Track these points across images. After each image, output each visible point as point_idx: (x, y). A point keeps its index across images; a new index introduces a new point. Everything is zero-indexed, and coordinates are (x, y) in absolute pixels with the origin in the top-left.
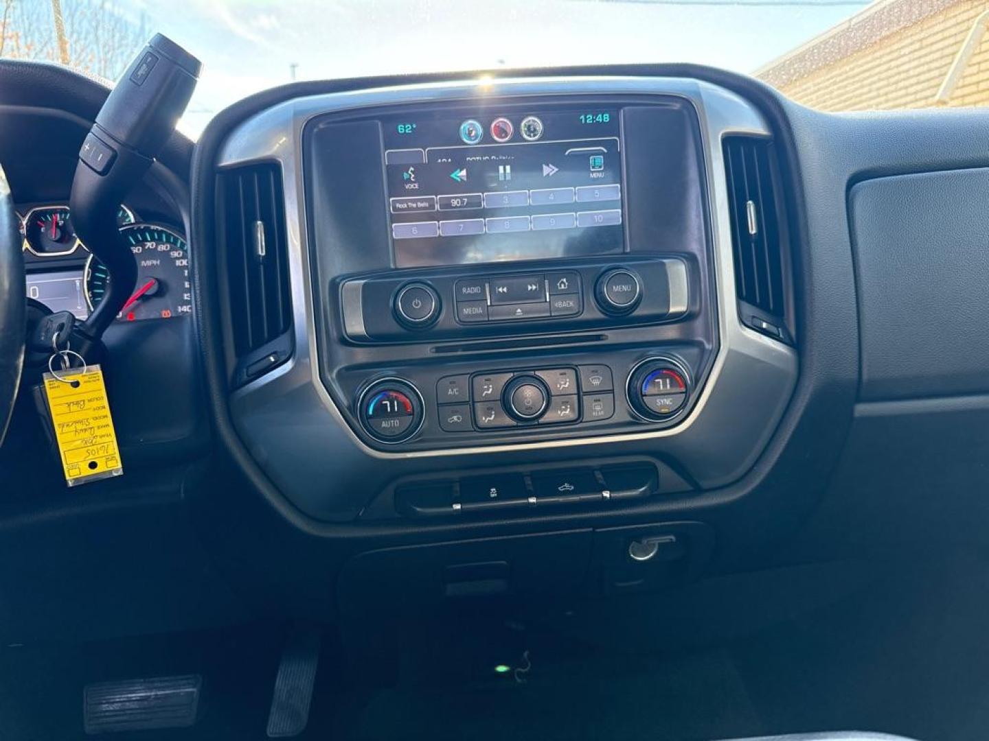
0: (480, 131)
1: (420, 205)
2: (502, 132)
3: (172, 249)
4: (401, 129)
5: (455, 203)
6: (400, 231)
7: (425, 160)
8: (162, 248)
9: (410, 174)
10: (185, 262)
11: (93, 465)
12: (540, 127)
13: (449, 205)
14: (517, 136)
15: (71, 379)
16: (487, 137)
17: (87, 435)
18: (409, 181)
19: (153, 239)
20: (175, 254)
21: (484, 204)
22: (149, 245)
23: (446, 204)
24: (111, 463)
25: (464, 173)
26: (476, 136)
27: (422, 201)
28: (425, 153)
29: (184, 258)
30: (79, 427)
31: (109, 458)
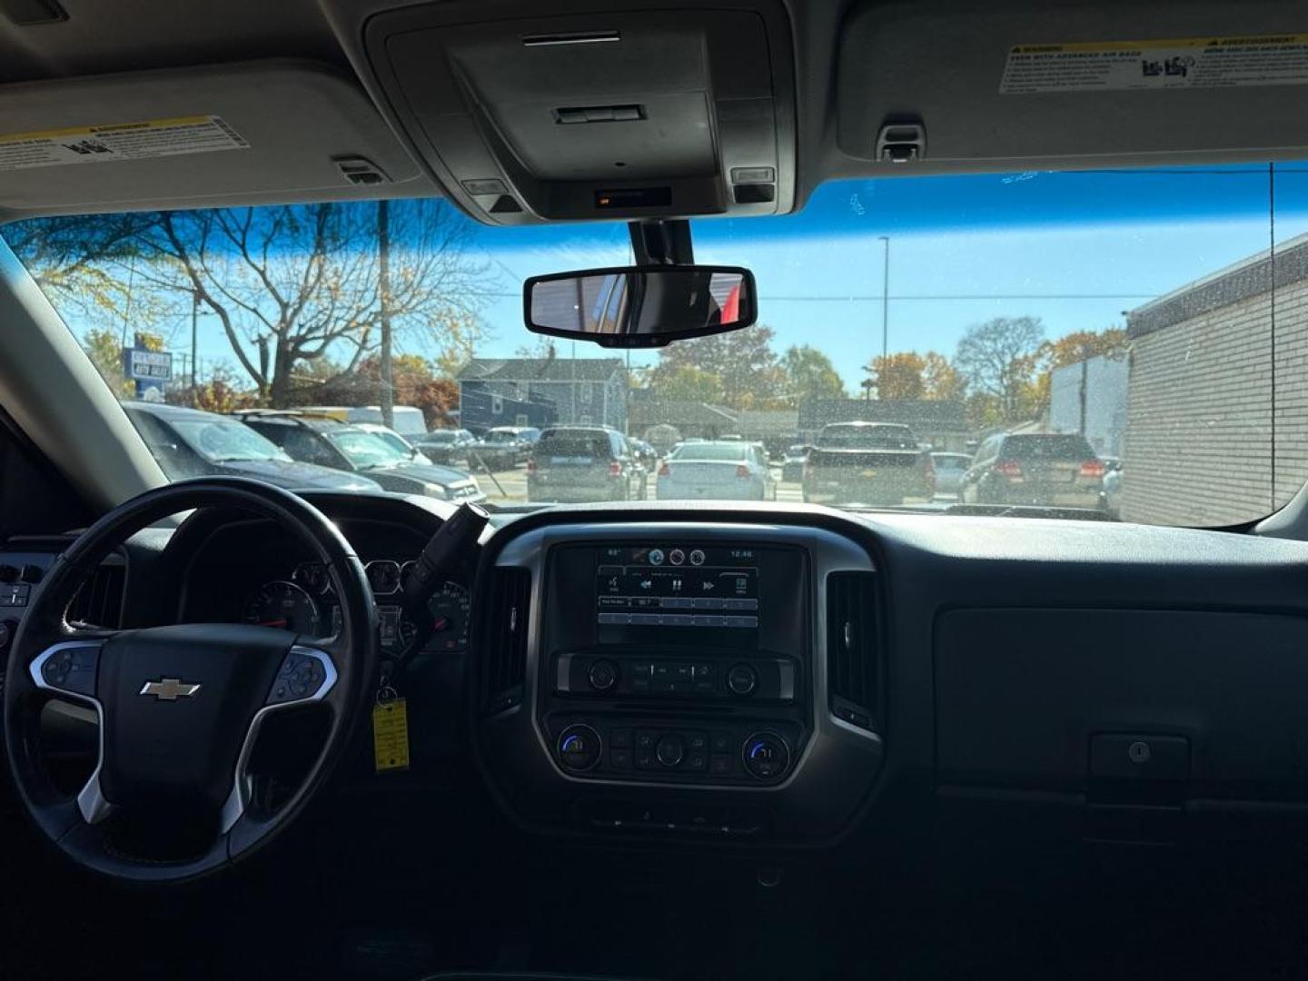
0: (662, 556)
1: (618, 602)
2: (677, 558)
3: (461, 596)
4: (610, 552)
5: (642, 602)
6: (604, 618)
7: (624, 573)
8: (454, 595)
9: (614, 582)
10: (468, 607)
11: (393, 762)
12: (703, 556)
13: (638, 604)
14: (687, 561)
15: (386, 706)
16: (667, 561)
17: (391, 742)
18: (612, 586)
19: (448, 589)
20: (462, 600)
21: (661, 605)
22: (445, 592)
23: (635, 602)
24: (402, 760)
25: (649, 583)
26: (659, 560)
27: (619, 599)
28: (624, 569)
29: (468, 603)
30: (389, 736)
31: (402, 758)
